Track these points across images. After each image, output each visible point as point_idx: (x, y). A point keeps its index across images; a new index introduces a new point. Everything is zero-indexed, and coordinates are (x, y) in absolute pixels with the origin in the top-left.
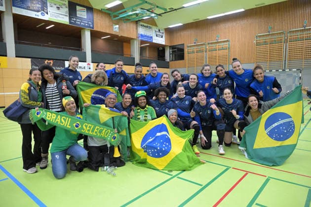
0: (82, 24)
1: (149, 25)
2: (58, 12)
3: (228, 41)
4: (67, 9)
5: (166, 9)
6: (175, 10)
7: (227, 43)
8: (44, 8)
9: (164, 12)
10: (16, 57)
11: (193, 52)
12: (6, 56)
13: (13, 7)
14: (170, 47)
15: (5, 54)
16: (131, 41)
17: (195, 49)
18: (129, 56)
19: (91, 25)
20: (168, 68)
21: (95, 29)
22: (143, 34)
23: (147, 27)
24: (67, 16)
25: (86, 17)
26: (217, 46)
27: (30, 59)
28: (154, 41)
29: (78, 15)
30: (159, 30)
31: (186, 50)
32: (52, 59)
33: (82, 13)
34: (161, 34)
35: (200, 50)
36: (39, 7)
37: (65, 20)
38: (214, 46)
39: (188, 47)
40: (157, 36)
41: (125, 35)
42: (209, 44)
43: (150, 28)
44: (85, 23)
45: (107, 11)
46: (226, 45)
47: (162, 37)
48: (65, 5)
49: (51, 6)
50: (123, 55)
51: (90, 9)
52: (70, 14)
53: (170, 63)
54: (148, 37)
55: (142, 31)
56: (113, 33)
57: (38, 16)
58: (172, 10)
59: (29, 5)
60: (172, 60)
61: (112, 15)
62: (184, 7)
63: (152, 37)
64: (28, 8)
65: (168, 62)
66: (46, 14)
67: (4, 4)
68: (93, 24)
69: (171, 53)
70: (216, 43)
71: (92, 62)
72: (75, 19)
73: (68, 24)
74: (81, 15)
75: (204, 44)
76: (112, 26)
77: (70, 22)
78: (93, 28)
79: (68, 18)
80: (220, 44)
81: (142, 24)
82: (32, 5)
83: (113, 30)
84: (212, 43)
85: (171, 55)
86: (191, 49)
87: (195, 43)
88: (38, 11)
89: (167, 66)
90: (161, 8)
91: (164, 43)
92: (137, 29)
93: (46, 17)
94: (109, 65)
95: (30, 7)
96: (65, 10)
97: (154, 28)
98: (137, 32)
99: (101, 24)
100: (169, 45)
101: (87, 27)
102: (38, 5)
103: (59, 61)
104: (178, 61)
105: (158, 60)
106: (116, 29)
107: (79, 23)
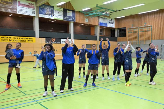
0: (69, 19)
1: (105, 17)
2: (58, 14)
3: (151, 26)
4: (63, 13)
5: (114, 10)
6: (119, 10)
7: (150, 28)
8: (52, 13)
9: (113, 11)
10: (39, 37)
11: (131, 32)
12: (35, 37)
13: (39, 14)
14: (118, 29)
15: (34, 36)
16: (95, 26)
17: (132, 30)
18: (94, 35)
19: (74, 20)
20: (116, 41)
21: (76, 22)
22: (102, 22)
23: (104, 18)
24: (62, 16)
25: (71, 16)
26: (145, 29)
27: (45, 38)
28: (108, 26)
29: (68, 15)
30: (111, 20)
31: (127, 31)
32: (55, 38)
33: (70, 14)
34: (112, 22)
35: (135, 31)
36: (50, 13)
37: (61, 18)
38: (143, 29)
39: (128, 29)
40: (110, 23)
41: (92, 23)
42: (140, 28)
43: (106, 19)
44: (71, 19)
45: (83, 12)
46: (150, 29)
47: (113, 23)
48: (62, 10)
49: (55, 12)
50: (90, 35)
51: (74, 11)
52: (64, 15)
53: (118, 38)
54: (104, 24)
55: (101, 21)
56: (86, 23)
57: (49, 17)
58: (117, 11)
59: (46, 12)
60: (119, 37)
61: (85, 14)
62: (123, 10)
63: (107, 24)
64: (45, 14)
65: (117, 38)
66: (53, 16)
67: (35, 13)
68: (75, 19)
69: (119, 32)
70: (144, 27)
71: (74, 39)
72: (66, 17)
73: (63, 20)
74: (69, 15)
75: (137, 28)
76: (85, 19)
77: (64, 19)
78: (75, 21)
79: (63, 17)
80: (146, 28)
81: (101, 17)
82: (47, 12)
83: (85, 21)
84: (142, 27)
85: (119, 34)
86: (130, 31)
87: (132, 27)
88: (49, 15)
89: (116, 40)
90: (111, 10)
91: (114, 27)
92: (98, 20)
93: (53, 18)
94: (82, 40)
95: (46, 13)
96: (62, 13)
97: (108, 19)
98: (98, 21)
99: (79, 19)
100: (117, 28)
101: (72, 21)
102: (50, 12)
103: (58, 39)
104: (122, 37)
105: (111, 36)
106: (87, 21)
107: (68, 19)
